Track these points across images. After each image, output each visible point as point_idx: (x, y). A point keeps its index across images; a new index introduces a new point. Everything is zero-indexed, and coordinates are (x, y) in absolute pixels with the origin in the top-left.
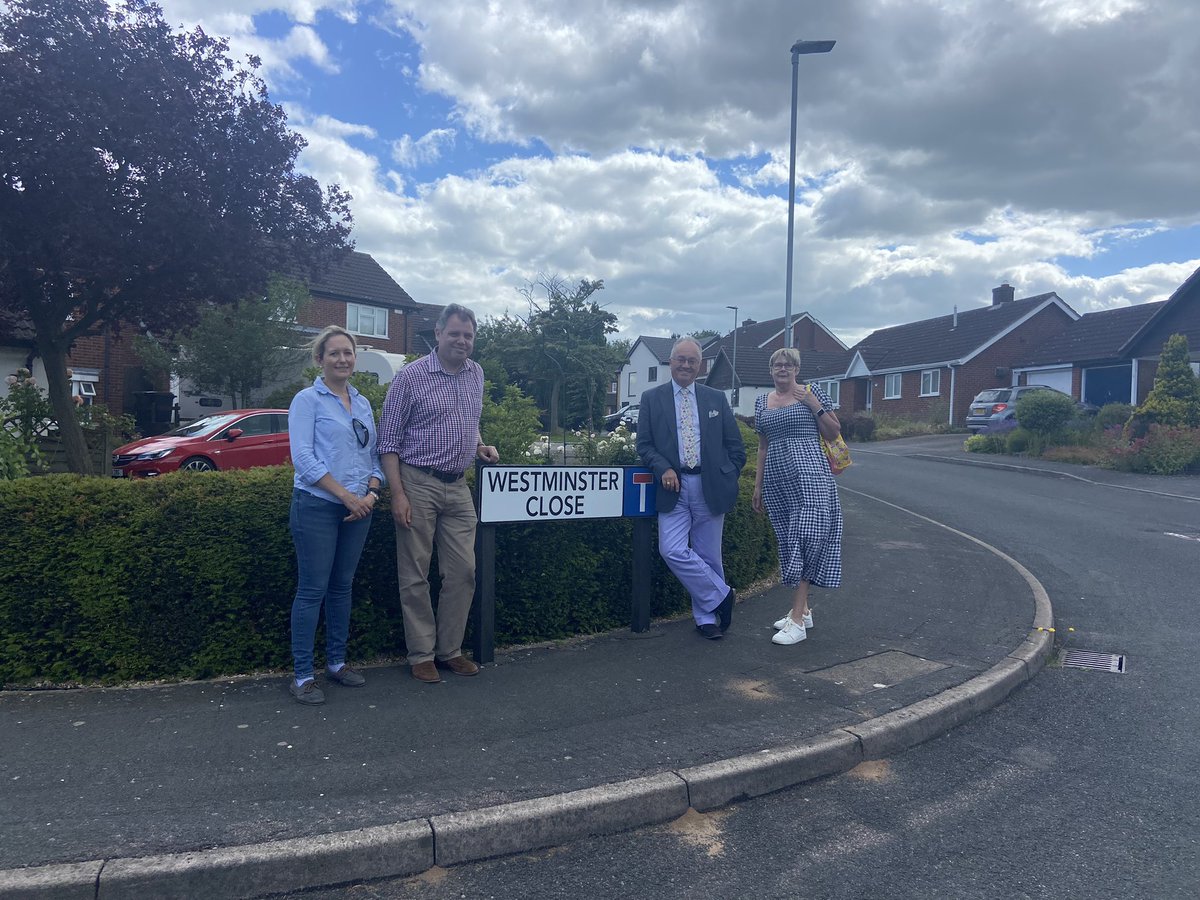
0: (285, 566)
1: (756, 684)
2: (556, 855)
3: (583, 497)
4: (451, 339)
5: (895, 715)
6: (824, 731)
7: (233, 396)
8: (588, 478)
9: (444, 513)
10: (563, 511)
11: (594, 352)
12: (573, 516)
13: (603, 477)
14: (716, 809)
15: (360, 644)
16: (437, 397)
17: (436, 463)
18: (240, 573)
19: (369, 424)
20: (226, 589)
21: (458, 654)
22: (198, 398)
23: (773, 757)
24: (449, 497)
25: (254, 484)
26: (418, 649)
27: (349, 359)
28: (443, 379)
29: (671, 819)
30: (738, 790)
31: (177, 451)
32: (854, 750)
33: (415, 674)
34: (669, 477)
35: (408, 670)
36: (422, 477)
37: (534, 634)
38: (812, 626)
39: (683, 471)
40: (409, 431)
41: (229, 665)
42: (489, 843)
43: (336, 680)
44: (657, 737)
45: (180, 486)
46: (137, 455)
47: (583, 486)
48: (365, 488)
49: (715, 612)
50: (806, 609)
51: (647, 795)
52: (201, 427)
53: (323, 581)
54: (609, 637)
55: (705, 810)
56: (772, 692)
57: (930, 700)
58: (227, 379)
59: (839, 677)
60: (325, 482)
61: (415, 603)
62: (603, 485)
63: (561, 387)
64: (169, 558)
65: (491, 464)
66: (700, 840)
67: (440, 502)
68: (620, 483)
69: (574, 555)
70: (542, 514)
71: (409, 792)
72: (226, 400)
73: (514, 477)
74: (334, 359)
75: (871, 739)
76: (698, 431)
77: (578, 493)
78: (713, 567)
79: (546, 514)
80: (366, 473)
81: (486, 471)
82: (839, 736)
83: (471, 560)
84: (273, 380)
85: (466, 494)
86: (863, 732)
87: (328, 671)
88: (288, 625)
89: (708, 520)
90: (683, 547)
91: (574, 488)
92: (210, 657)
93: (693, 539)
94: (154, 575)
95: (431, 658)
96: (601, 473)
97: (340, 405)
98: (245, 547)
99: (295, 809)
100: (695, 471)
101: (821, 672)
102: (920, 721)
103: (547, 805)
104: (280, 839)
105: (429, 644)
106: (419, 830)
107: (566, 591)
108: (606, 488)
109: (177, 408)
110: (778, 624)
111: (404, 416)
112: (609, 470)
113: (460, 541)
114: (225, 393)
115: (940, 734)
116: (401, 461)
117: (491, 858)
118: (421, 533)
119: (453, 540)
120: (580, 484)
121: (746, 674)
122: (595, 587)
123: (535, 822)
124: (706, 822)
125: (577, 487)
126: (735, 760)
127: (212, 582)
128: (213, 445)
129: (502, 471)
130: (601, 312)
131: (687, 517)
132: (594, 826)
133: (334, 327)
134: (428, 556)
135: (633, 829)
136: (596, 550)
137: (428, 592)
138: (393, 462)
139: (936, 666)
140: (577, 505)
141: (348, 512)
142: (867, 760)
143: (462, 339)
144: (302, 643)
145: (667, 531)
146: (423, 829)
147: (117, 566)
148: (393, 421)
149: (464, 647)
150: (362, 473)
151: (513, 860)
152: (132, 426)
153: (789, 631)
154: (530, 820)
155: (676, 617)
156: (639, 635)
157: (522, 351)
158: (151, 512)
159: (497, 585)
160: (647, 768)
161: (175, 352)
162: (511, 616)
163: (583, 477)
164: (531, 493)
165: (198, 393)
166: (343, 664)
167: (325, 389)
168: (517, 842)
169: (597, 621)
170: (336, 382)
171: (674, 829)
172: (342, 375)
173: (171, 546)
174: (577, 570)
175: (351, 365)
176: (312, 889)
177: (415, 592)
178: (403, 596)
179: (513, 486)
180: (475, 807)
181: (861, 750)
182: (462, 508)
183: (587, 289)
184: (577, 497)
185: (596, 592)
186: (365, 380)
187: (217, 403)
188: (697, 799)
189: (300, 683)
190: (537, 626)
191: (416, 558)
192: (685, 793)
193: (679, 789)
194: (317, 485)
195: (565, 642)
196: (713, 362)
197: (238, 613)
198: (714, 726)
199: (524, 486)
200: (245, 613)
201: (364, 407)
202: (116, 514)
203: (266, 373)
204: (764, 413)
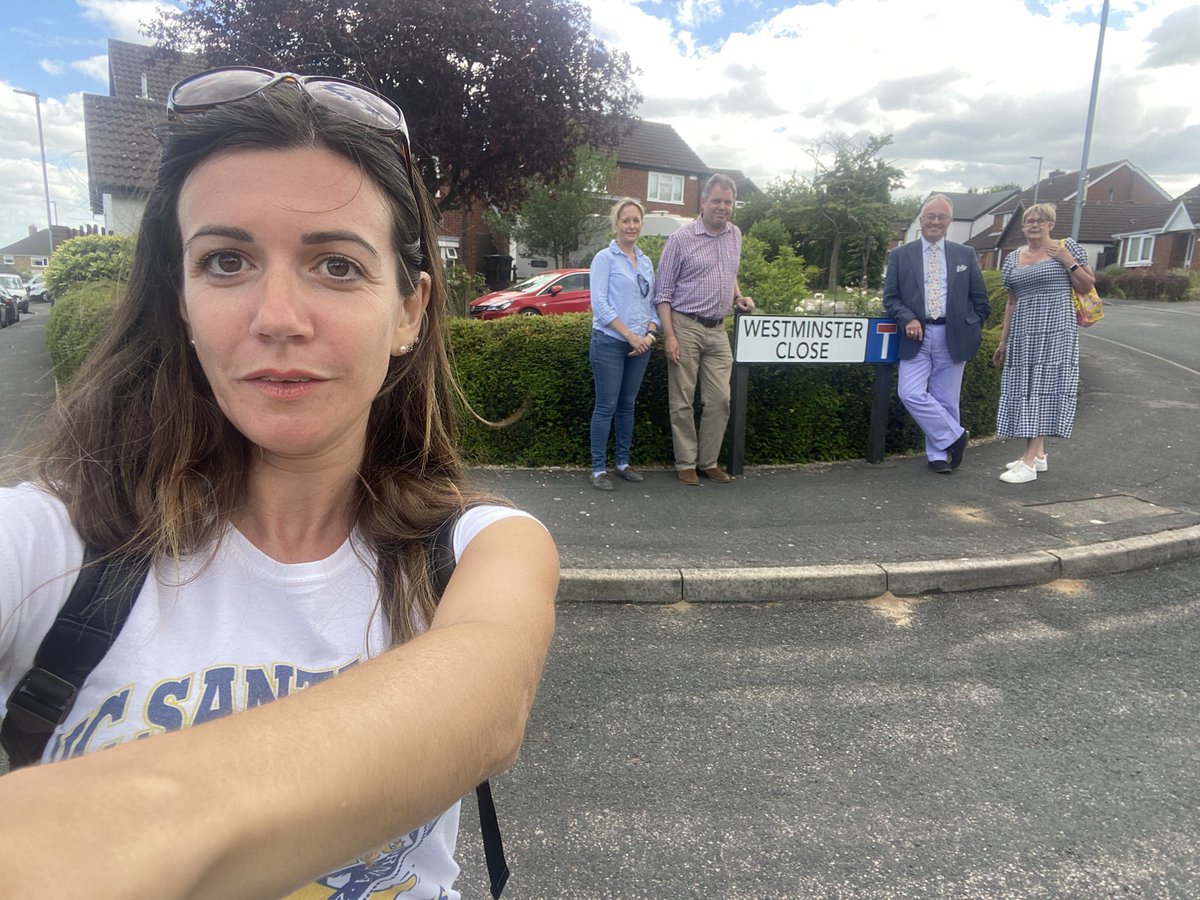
0: (587, 389)
1: (972, 511)
2: (773, 607)
3: (827, 344)
4: (714, 206)
5: (1102, 545)
6: (1028, 550)
7: (556, 259)
8: (834, 327)
9: (705, 352)
10: (809, 356)
11: (877, 210)
12: (818, 360)
13: (848, 327)
14: (910, 596)
15: (641, 453)
16: (700, 256)
17: (700, 310)
18: (555, 393)
19: (649, 279)
20: (547, 404)
21: (715, 466)
22: (530, 261)
23: (971, 564)
24: (710, 339)
25: (566, 326)
26: (684, 459)
27: (637, 226)
28: (707, 240)
29: (869, 597)
30: (933, 584)
31: (515, 303)
32: (1052, 568)
33: (680, 477)
34: (913, 327)
35: (676, 474)
36: (688, 322)
37: (780, 458)
38: (1046, 469)
39: (926, 322)
40: (679, 283)
41: (549, 459)
42: (722, 592)
43: (622, 476)
44: (869, 540)
45: (515, 326)
46: (487, 307)
47: (828, 333)
48: (645, 331)
49: (947, 450)
50: (1041, 454)
51: (851, 577)
52: (532, 284)
53: (613, 401)
54: (845, 465)
55: (901, 594)
56: (986, 517)
57: (1144, 537)
58: (552, 244)
59: (1057, 512)
60: (615, 324)
61: (681, 423)
62: (848, 333)
63: (842, 247)
64: (508, 378)
65: (748, 313)
66: (892, 614)
67: (702, 344)
68: (864, 332)
69: (818, 395)
70: (790, 357)
71: (667, 552)
72: (551, 261)
73: (766, 325)
74: (626, 226)
75: (1072, 562)
76: (945, 284)
77: (824, 340)
78: (949, 410)
79: (793, 357)
80: (645, 319)
81: (742, 319)
82: (1038, 556)
83: (727, 392)
84: (587, 244)
85: (724, 337)
86: (1064, 555)
87: (617, 470)
88: (588, 433)
89: (949, 367)
90: (921, 391)
91: (820, 335)
92: (537, 452)
93: (932, 384)
94: (498, 390)
95: (693, 467)
96: (847, 323)
97: (629, 263)
98: (559, 374)
99: (589, 552)
100: (940, 321)
101: (1041, 507)
102: (1128, 553)
103: (768, 573)
104: (579, 568)
105: (692, 457)
106: (673, 575)
107: (810, 424)
108: (850, 337)
109: (515, 269)
110: (1009, 465)
111: (675, 272)
112: (854, 321)
113: (718, 376)
114: (550, 255)
115: (1149, 567)
116: (672, 309)
117: (723, 602)
118: (687, 368)
119: (713, 375)
120: (826, 332)
121: (965, 501)
122: (837, 422)
123: (759, 582)
124: (901, 603)
125: (823, 335)
126: (934, 562)
127: (537, 398)
128: (540, 299)
129: (756, 319)
130: (887, 169)
131: (927, 364)
132: (805, 593)
133: (627, 199)
134: (693, 387)
135: (838, 600)
136: (840, 392)
137: (692, 416)
138: (666, 309)
139: (1163, 511)
140: (822, 350)
141: (631, 348)
142: (1064, 578)
143: (723, 206)
144: (598, 448)
145: (907, 377)
146: (675, 575)
147: (475, 382)
148: (667, 275)
149: (720, 461)
150: (643, 318)
151: (740, 605)
152: (483, 284)
153: (1018, 472)
154: (754, 581)
155: (911, 453)
156: (874, 465)
157: (805, 212)
158: (495, 345)
159: (750, 414)
160: (856, 559)
161: (514, 221)
162: (761, 441)
163: (829, 326)
164: (781, 338)
165: (530, 256)
166: (627, 465)
167: (618, 250)
168: (743, 595)
169: (837, 452)
170: (627, 245)
171: (872, 604)
172: (631, 239)
173: (510, 370)
174: (821, 407)
175: (638, 231)
176: (599, 602)
177: (682, 415)
178: (673, 417)
179: (766, 332)
180: (714, 567)
181: (1059, 569)
182: (720, 349)
183: (875, 144)
184: (823, 344)
185: (837, 427)
186: (655, 243)
187: (544, 264)
188: (895, 586)
189: (596, 475)
190: (783, 451)
191: (683, 387)
192: (884, 580)
193: (880, 577)
194: (608, 326)
195: (805, 466)
196: (1011, 216)
197: (555, 422)
198: (923, 537)
199: (776, 333)
200: (559, 422)
201: (647, 265)
202: (474, 346)
203: (581, 237)
204: (1014, 271)
